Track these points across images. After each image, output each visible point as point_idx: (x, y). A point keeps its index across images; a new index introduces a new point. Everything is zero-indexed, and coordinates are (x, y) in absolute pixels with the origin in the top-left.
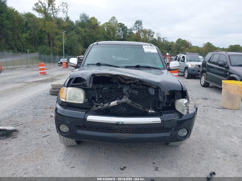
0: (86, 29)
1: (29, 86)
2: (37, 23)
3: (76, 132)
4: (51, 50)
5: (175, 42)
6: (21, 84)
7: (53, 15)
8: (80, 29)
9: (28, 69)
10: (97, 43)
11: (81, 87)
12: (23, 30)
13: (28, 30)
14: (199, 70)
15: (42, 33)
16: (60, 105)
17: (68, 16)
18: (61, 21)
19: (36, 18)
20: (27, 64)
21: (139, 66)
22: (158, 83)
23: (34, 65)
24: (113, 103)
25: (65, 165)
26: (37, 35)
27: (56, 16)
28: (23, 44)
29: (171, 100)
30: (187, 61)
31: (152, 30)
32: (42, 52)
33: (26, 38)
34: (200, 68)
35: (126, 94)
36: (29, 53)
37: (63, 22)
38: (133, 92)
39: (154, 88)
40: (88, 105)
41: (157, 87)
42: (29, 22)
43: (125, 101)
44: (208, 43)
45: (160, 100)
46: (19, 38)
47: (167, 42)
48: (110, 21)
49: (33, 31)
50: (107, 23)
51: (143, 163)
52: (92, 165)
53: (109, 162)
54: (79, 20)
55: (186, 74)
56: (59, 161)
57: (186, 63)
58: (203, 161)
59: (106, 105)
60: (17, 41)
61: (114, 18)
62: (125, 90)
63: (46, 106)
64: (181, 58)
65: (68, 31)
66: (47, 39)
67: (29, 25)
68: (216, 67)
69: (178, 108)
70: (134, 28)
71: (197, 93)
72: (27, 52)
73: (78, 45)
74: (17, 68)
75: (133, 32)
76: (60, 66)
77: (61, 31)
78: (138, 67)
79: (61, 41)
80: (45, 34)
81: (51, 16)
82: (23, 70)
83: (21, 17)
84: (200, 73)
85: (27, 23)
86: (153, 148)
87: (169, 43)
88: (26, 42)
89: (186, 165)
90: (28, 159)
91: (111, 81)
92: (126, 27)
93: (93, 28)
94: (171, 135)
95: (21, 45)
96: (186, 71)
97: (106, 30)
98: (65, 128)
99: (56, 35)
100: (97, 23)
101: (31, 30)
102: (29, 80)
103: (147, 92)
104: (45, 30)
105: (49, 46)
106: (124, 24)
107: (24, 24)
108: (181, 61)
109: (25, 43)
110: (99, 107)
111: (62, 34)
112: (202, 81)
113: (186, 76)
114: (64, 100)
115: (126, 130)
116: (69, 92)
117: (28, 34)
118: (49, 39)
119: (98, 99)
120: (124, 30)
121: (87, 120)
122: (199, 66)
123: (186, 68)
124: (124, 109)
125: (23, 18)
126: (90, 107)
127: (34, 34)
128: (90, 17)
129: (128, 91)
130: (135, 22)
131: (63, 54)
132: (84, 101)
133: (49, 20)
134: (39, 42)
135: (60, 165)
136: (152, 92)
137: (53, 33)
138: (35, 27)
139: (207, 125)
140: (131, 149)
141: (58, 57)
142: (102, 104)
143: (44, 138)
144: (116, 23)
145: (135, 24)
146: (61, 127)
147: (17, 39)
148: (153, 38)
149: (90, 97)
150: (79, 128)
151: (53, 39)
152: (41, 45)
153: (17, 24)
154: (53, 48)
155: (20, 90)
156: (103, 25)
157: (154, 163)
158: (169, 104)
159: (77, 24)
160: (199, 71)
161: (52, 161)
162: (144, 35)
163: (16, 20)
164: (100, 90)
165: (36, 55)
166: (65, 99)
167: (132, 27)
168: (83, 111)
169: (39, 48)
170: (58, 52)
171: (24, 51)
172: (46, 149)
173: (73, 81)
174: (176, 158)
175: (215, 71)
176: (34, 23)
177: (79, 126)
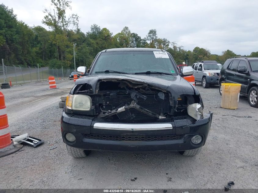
0: (98, 41)
1: (38, 100)
2: (47, 37)
3: (82, 141)
4: (62, 64)
5: (192, 51)
6: (31, 98)
7: (64, 28)
8: (92, 41)
9: (38, 84)
10: (106, 51)
11: (88, 94)
12: (33, 44)
13: (38, 44)
14: (218, 78)
15: (52, 47)
16: (66, 113)
17: (79, 28)
18: (72, 34)
19: (46, 32)
20: (37, 79)
21: (150, 72)
22: (168, 87)
23: (44, 80)
24: (121, 109)
25: (72, 176)
26: (47, 48)
27: (66, 29)
28: (33, 58)
29: (183, 105)
30: (205, 69)
31: (167, 39)
32: (53, 66)
33: (36, 52)
34: (219, 76)
35: (135, 99)
36: (39, 67)
37: (74, 35)
38: (141, 97)
39: (164, 93)
40: (95, 112)
41: (167, 92)
42: (39, 36)
43: (134, 106)
44: (228, 51)
45: (171, 105)
46: (29, 52)
47: (183, 51)
48: (122, 31)
49: (43, 44)
50: (119, 34)
51: (155, 173)
52: (101, 177)
53: (119, 173)
54: (90, 31)
55: (204, 83)
56: (66, 173)
57: (204, 71)
58: (221, 171)
59: (114, 111)
60: (27, 55)
61: (126, 28)
62: (133, 95)
63: (55, 119)
64: (198, 67)
65: (79, 43)
66: (57, 53)
67: (39, 39)
68: (236, 74)
69: (191, 113)
70: (148, 38)
71: (216, 102)
72: (37, 66)
73: (90, 57)
74: (27, 83)
75: (146, 43)
76: (71, 79)
77: (71, 43)
78: (148, 73)
79: (73, 54)
80: (55, 48)
81: (61, 29)
82: (33, 85)
83: (31, 30)
84: (218, 81)
85: (37, 36)
86: (166, 159)
87: (186, 52)
88: (36, 56)
89: (202, 176)
90: (35, 171)
91: (119, 86)
92: (139, 38)
93: (104, 39)
94: (185, 142)
95: (31, 60)
96: (205, 80)
97: (118, 40)
98: (71, 138)
99: (66, 47)
100: (108, 34)
101: (41, 44)
102: (39, 94)
103: (157, 97)
104: (55, 43)
105: (60, 59)
106: (137, 34)
107: (34, 38)
108: (199, 70)
109: (35, 58)
110: (107, 114)
111: (73, 47)
112: (221, 89)
113: (204, 85)
114: (70, 108)
115: (136, 138)
116: (75, 99)
117: (38, 48)
118: (59, 52)
119: (106, 106)
120: (137, 41)
121: (94, 128)
122: (218, 74)
123: (204, 77)
124: (133, 115)
125: (33, 32)
126: (98, 114)
127: (44, 47)
128: (101, 28)
129: (136, 96)
130: (149, 32)
131: (74, 67)
132: (91, 108)
133: (60, 33)
134: (49, 56)
135: (67, 177)
136: (162, 96)
137: (63, 46)
138: (46, 40)
139: (226, 135)
140: (143, 160)
141: (69, 70)
142: (110, 111)
143: (51, 150)
144: (129, 34)
145: (149, 33)
146: (67, 136)
147: (27, 54)
148: (168, 47)
149: (97, 105)
150: (85, 137)
151: (63, 52)
152: (51, 58)
153: (27, 38)
154: (64, 61)
155: (29, 104)
156: (115, 36)
157: (167, 174)
158: (181, 110)
159: (88, 36)
160: (218, 80)
161: (59, 173)
162: (158, 45)
163: (26, 34)
164: (108, 96)
165: (47, 69)
166: (72, 107)
167: (146, 37)
168: (89, 119)
169: (49, 62)
170: (69, 65)
171: (34, 66)
172: (54, 161)
173: (79, 88)
174: (191, 169)
175: (234, 78)
176: (44, 37)
177: (86, 135)
